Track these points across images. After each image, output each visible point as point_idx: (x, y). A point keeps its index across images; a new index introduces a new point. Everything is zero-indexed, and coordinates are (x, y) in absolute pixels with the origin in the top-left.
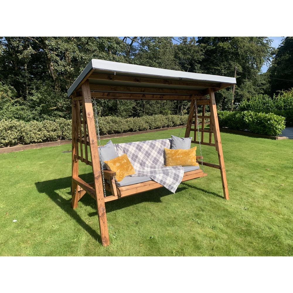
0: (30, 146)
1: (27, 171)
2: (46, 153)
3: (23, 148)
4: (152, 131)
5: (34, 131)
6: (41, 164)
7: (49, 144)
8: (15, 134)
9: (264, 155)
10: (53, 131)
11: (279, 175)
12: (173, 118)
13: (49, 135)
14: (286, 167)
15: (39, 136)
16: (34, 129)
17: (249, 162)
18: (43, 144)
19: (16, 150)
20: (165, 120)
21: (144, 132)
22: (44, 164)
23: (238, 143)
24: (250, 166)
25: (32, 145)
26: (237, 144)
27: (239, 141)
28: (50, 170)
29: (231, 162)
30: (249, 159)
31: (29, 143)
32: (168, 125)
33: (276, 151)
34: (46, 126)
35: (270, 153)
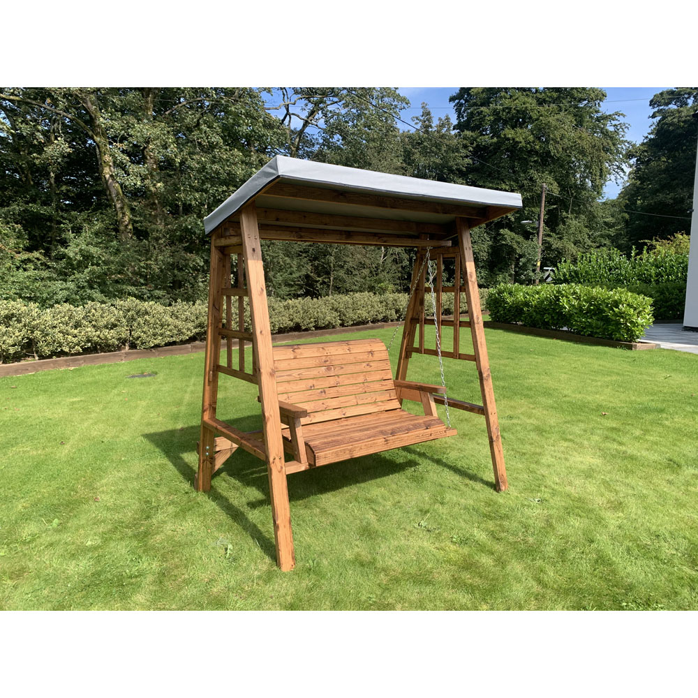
0: (52, 362)
1: (38, 418)
2: (89, 379)
3: (34, 367)
4: (346, 331)
5: (63, 327)
6: (73, 403)
7: (97, 358)
8: (17, 334)
9: (599, 384)
10: (107, 328)
11: (627, 427)
12: (395, 300)
13: (99, 337)
14: (647, 410)
15: (75, 340)
16: (62, 322)
17: (564, 399)
18: (82, 359)
19: (17, 371)
20: (379, 304)
21: (327, 333)
22: (81, 404)
23: (543, 358)
24: (565, 406)
25: (56, 361)
26: (541, 359)
27: (546, 353)
28: (93, 415)
29: (523, 398)
30: (566, 392)
31: (50, 357)
32: (385, 317)
33: (628, 375)
34: (94, 315)
35: (614, 378)
